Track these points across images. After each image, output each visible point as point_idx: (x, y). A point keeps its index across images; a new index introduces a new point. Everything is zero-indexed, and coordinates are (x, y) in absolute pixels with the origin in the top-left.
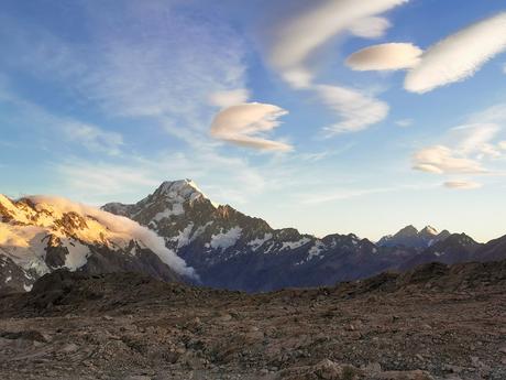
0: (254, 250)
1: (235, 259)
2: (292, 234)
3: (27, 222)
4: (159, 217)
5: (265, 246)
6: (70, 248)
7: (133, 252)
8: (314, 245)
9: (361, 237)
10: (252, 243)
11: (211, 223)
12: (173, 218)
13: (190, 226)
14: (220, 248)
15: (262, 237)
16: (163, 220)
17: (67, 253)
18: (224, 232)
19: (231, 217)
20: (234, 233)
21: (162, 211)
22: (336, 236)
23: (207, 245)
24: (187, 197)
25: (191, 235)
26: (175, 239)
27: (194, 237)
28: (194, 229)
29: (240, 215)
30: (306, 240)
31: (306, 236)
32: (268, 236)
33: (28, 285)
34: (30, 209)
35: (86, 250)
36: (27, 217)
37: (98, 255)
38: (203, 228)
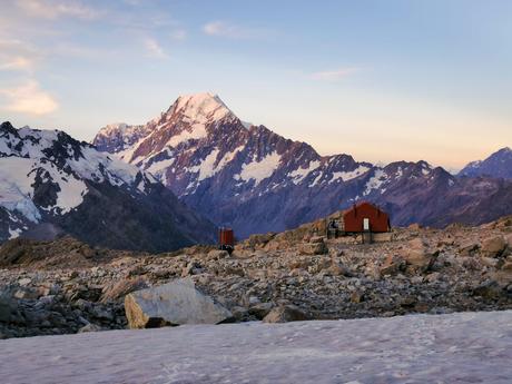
0: (295, 182)
1: (271, 194)
2: (346, 162)
3: (9, 152)
4: (174, 141)
5: (310, 177)
6: (62, 184)
7: (141, 187)
8: (374, 176)
9: (434, 165)
10: (294, 174)
11: (241, 148)
12: (193, 142)
13: (215, 153)
14: (252, 181)
15: (307, 166)
16: (180, 146)
17: (59, 190)
18: (259, 160)
19: (264, 141)
20: (273, 161)
21: (179, 133)
22: (403, 164)
23: (237, 177)
24: (211, 116)
25: (216, 164)
26: (195, 169)
27: (220, 167)
28: (219, 158)
30: (362, 170)
31: (364, 164)
32: (314, 165)
34: (12, 136)
35: (82, 187)
36: (10, 145)
37: (97, 193)
38: (230, 156)
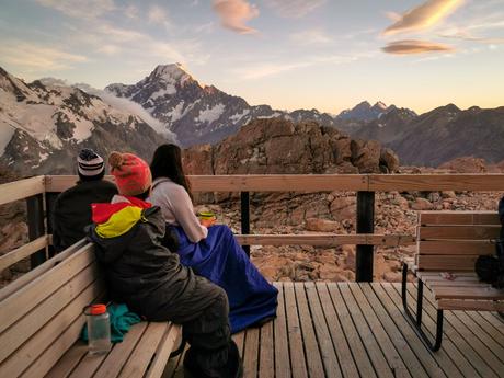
0: (234, 123)
1: (219, 130)
2: (266, 109)
3: (38, 100)
4: (155, 96)
5: (243, 120)
6: (76, 123)
7: (132, 125)
9: (322, 112)
10: (233, 117)
11: (198, 101)
12: (167, 96)
13: (182, 103)
14: (207, 122)
15: (241, 112)
16: (159, 99)
17: (75, 127)
18: (210, 108)
19: (216, 96)
20: (219, 109)
21: (158, 90)
22: (302, 111)
23: (196, 119)
24: (178, 79)
25: (183, 111)
26: (169, 114)
27: (185, 113)
28: (185, 106)
29: (223, 94)
30: (277, 115)
31: (277, 111)
32: (246, 112)
33: (43, 153)
34: (41, 90)
35: (91, 125)
36: (40, 96)
37: (101, 129)
38: (192, 105)
